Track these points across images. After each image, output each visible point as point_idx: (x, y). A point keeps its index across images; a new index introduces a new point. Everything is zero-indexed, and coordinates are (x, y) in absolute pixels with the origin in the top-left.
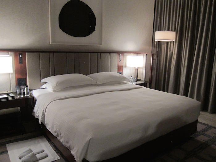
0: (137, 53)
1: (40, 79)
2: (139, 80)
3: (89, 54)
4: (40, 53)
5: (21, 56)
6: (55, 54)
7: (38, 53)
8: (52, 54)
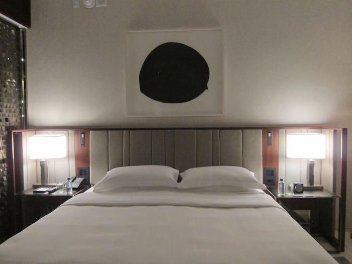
0: (318, 127)
1: (106, 169)
2: (320, 189)
3: (196, 131)
4: (109, 132)
5: (83, 136)
6: (131, 131)
7: (106, 132)
8: (127, 132)
